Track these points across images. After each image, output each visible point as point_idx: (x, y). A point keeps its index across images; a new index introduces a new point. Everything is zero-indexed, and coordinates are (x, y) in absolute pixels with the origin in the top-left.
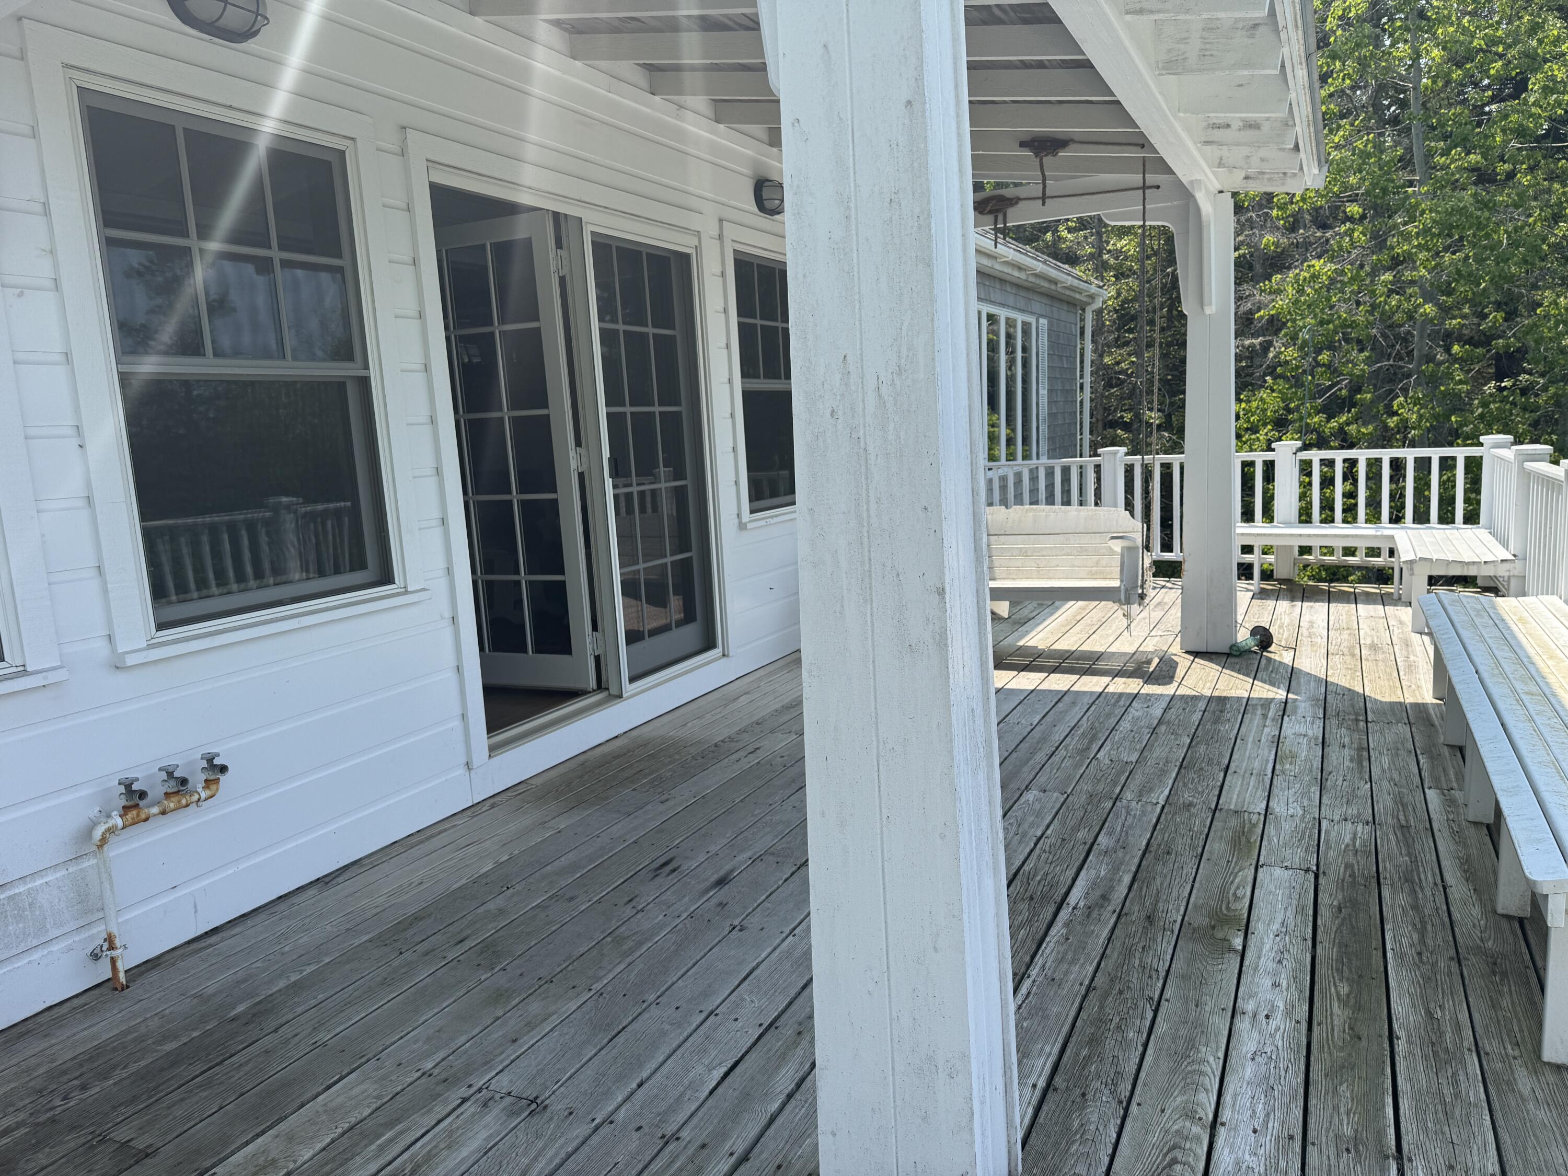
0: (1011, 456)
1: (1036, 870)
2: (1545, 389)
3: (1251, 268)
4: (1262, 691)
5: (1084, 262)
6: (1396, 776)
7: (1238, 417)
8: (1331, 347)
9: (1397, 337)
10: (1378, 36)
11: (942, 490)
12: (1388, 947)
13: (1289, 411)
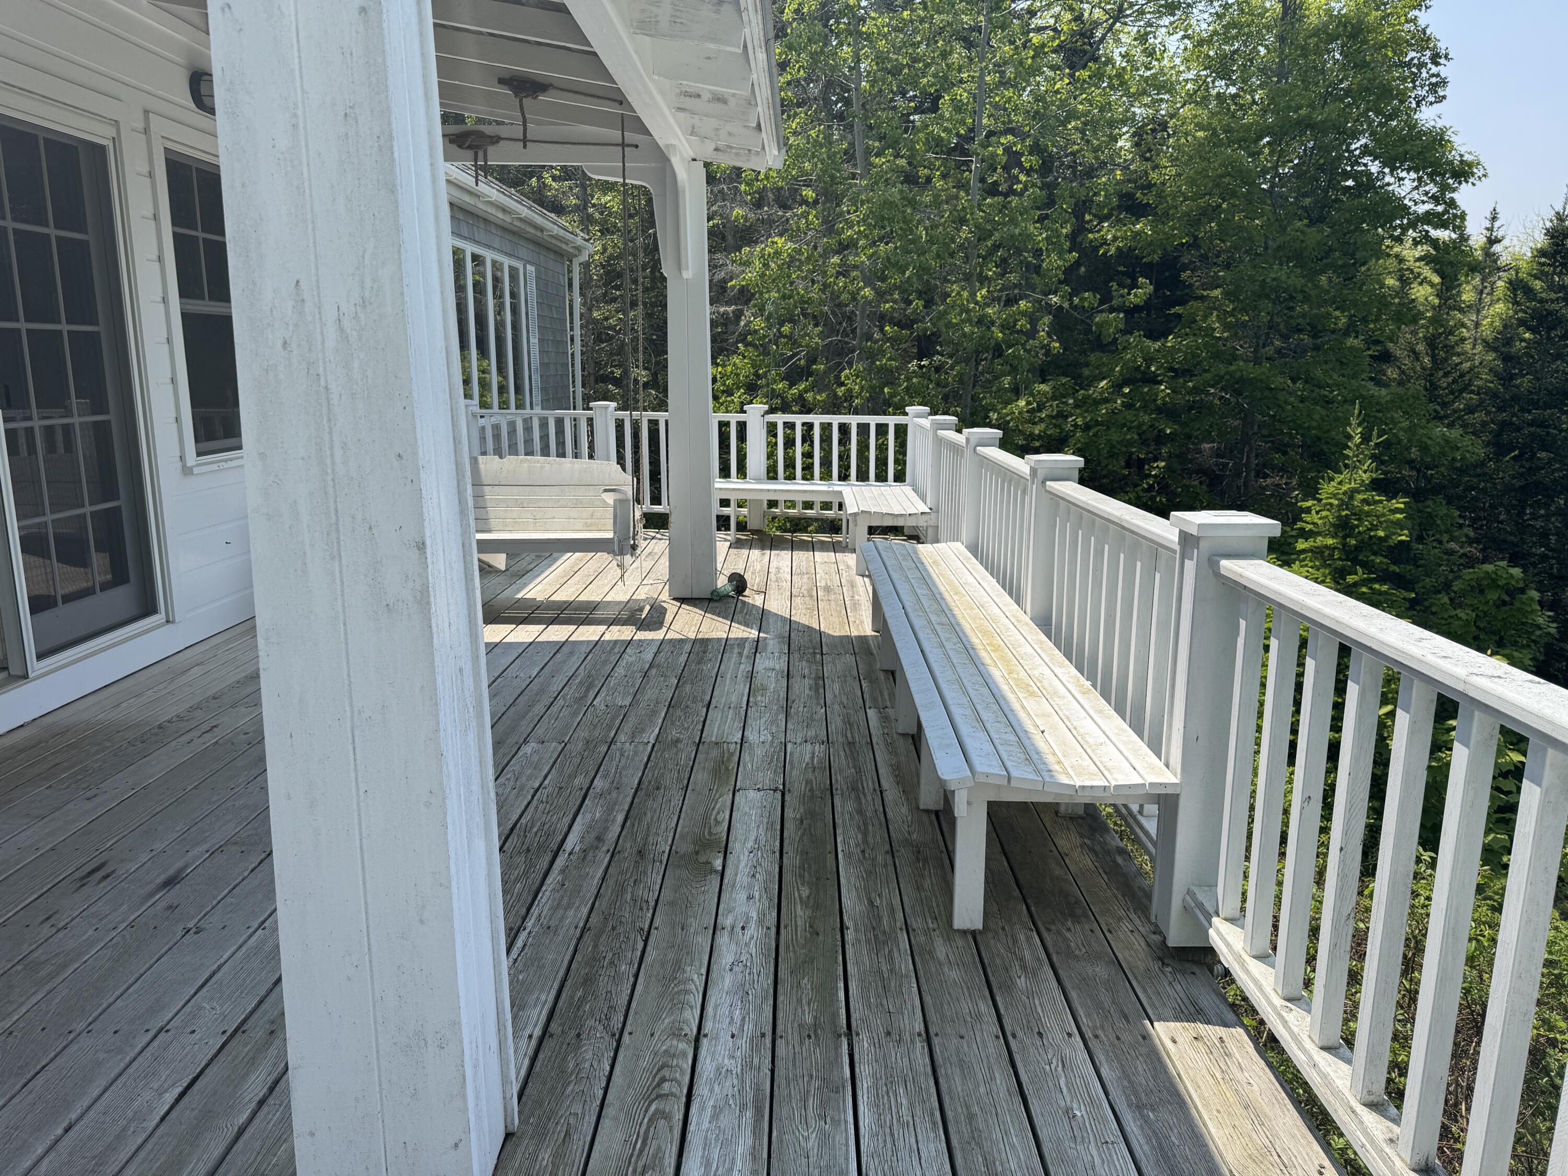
0: (504, 405)
1: (533, 821)
2: (952, 368)
3: (724, 238)
4: (739, 632)
5: (570, 212)
6: (844, 700)
7: (714, 380)
8: (791, 320)
9: (844, 315)
10: (826, 35)
11: (419, 437)
12: (839, 849)
13: (758, 377)
